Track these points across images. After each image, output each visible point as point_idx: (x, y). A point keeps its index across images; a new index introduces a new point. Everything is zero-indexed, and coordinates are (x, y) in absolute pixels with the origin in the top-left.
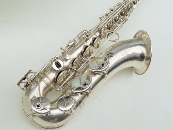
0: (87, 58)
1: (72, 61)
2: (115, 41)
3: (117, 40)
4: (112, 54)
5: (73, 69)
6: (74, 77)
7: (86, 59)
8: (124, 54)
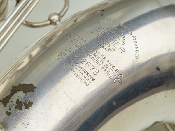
2: (52, 23)
3: (60, 16)
4: (29, 89)
8: (91, 73)
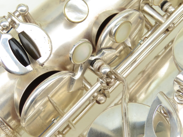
0: (166, 11)
1: (95, 23)
5: (97, 65)
6: (101, 98)
7: (162, 13)
